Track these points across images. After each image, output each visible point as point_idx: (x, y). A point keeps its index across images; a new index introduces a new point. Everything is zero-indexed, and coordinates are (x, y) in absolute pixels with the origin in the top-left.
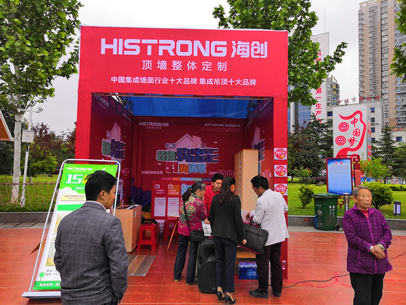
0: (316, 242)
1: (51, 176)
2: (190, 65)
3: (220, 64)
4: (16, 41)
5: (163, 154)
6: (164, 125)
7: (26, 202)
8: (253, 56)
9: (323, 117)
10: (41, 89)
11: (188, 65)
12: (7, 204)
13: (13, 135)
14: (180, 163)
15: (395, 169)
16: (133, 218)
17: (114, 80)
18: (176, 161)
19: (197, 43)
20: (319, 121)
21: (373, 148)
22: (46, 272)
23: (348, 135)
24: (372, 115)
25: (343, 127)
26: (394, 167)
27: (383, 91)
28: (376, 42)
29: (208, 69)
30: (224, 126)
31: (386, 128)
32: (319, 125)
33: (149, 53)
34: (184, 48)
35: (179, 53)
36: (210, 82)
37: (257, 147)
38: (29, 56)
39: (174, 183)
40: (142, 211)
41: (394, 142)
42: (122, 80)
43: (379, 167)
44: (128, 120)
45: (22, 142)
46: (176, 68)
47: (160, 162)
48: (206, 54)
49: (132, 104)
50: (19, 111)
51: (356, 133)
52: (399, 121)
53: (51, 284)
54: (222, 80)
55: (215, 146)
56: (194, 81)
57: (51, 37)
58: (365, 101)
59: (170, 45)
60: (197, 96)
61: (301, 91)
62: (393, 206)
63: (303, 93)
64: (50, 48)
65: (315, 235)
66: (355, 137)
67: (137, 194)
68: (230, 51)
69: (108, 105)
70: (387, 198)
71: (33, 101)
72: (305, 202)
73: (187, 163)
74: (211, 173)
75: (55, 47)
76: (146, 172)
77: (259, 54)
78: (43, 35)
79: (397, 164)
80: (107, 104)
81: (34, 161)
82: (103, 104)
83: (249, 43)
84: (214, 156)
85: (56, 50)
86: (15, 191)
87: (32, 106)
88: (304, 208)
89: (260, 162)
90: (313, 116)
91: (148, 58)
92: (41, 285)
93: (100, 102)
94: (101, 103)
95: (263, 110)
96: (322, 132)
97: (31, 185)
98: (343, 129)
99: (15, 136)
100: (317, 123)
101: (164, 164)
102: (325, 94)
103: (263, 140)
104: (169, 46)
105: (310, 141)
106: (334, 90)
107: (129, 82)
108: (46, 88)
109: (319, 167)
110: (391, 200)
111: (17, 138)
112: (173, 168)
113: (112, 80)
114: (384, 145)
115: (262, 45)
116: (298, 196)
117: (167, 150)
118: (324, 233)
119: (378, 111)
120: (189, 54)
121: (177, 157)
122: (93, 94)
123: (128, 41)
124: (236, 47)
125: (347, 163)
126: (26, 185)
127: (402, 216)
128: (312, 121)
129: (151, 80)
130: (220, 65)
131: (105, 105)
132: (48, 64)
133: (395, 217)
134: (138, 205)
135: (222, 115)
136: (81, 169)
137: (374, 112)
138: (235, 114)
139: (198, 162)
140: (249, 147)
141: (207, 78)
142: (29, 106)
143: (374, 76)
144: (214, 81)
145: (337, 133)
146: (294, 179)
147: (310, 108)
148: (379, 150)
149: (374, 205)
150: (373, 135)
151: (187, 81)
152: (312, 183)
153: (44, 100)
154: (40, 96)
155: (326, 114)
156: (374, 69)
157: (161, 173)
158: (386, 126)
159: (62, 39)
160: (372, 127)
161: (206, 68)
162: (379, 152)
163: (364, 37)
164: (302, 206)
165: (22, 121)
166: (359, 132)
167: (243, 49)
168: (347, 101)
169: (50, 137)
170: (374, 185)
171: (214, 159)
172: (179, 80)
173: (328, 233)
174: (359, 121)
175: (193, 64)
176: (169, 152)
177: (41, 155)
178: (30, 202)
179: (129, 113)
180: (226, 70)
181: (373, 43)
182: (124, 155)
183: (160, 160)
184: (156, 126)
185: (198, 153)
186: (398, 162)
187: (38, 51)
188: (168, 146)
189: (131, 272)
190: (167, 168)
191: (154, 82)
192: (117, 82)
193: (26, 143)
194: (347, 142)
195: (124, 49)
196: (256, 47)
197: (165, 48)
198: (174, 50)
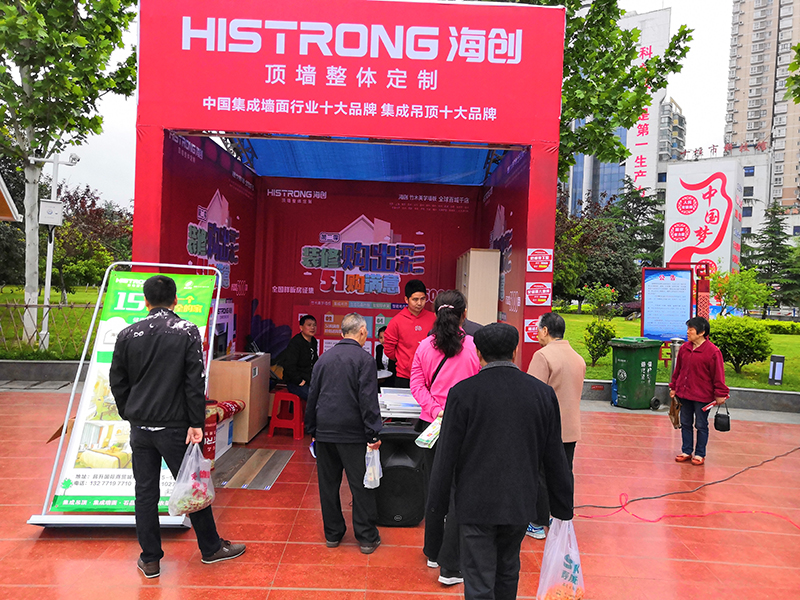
0: (610, 431)
2: (363, 76)
3: (423, 75)
4: (18, 16)
5: (314, 253)
6: (318, 195)
7: (51, 340)
8: (491, 59)
9: (648, 184)
10: (76, 119)
11: (359, 76)
12: (15, 344)
13: (22, 210)
14: (347, 272)
15: (785, 290)
16: (252, 379)
17: (209, 105)
18: (341, 269)
19: (379, 30)
20: (640, 191)
21: (744, 248)
22: (74, 480)
23: (695, 221)
24: (748, 182)
25: (686, 205)
26: (785, 287)
27: (776, 133)
28: (768, 30)
29: (400, 84)
30: (438, 199)
31: (775, 207)
32: (638, 200)
33: (280, 49)
34: (352, 40)
35: (342, 51)
36: (403, 111)
37: (499, 246)
38: (47, 48)
39: (337, 311)
40: (272, 365)
41: (788, 237)
42: (224, 103)
43: (752, 285)
44: (244, 185)
45: (40, 224)
46: (334, 82)
47: (309, 271)
48: (395, 53)
49: (254, 154)
50: (32, 162)
51: (712, 217)
53: (85, 502)
54: (427, 107)
55: (418, 240)
56: (371, 109)
57: (92, 10)
58: (736, 152)
59: (322, 33)
60: (376, 140)
61: (597, 131)
62: (768, 365)
63: (601, 135)
64: (92, 31)
65: (610, 417)
66: (709, 226)
67: (264, 331)
68: (444, 47)
69: (200, 155)
70: (758, 348)
71: (61, 141)
72: (596, 354)
73: (362, 274)
75: (101, 31)
76: (281, 289)
77: (505, 56)
78: (76, 5)
79: (790, 281)
80: (199, 153)
82: (189, 152)
83: (484, 32)
84: (415, 260)
85: (102, 37)
86: (29, 320)
87: (58, 152)
88: (593, 364)
89: (503, 274)
90: (627, 182)
91: (278, 59)
92: (66, 502)
93: (183, 148)
94: (185, 150)
95: (511, 171)
96: (644, 215)
97: (59, 308)
98: (685, 210)
99: (27, 212)
100: (636, 196)
101: (317, 273)
102: (656, 137)
103: (510, 231)
104: (320, 35)
105: (619, 231)
106: (675, 128)
107: (238, 109)
108: (86, 115)
109: (634, 284)
110: (766, 353)
111: (30, 215)
112: (335, 282)
113: (205, 104)
114: (768, 242)
115: (511, 35)
116: (584, 340)
117: (323, 246)
118: (628, 414)
119: (761, 173)
120: (360, 52)
121: (342, 261)
122: (166, 131)
123: (236, 23)
124: (458, 39)
125: (683, 280)
126: (50, 307)
127: (784, 385)
128: (626, 191)
129: (283, 106)
130: (425, 78)
131: (194, 155)
132: (87, 66)
133: (771, 387)
134: (262, 353)
135: (434, 179)
137: (752, 174)
138: (461, 176)
139: (384, 271)
140: (483, 244)
141: (396, 103)
142: (53, 151)
143: (758, 100)
144: (410, 110)
145: (672, 216)
146: (583, 305)
147: (624, 164)
148: (757, 253)
149: (732, 362)
150: (746, 222)
151: (355, 109)
152: (617, 315)
153: (82, 141)
154: (74, 133)
155: (656, 177)
156: (759, 86)
157: (311, 290)
158: (775, 205)
159: (115, 15)
160: (746, 205)
161: (394, 83)
162: (755, 257)
163: (744, 19)
164: (591, 361)
165: (42, 180)
166: (718, 217)
167: (473, 45)
168: (698, 152)
169: (101, 215)
170: (734, 323)
171: (415, 265)
172: (341, 106)
173: (636, 415)
174: (719, 194)
175: (369, 73)
176: (327, 250)
177: (83, 248)
178: (59, 341)
179: (247, 172)
180: (435, 88)
181: (761, 32)
182: (236, 254)
183: (308, 266)
184: (302, 198)
185: (384, 253)
186: (792, 276)
187: (64, 38)
188: (324, 237)
189: (244, 482)
190: (323, 282)
191: (290, 110)
192: (214, 109)
193: (47, 226)
194: (693, 235)
195: (229, 40)
196: (498, 41)
197: (313, 39)
198: (332, 45)
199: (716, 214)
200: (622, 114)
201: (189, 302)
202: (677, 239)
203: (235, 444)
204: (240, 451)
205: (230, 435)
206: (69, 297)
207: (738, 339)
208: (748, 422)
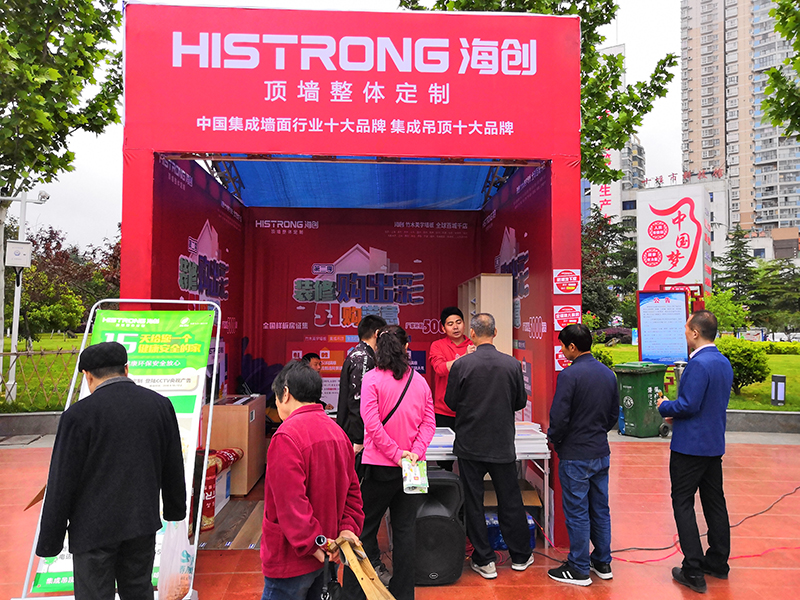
1: (73, 337)
2: (370, 90)
3: (434, 89)
5: (308, 286)
6: (309, 225)
7: (18, 391)
8: (506, 71)
9: (614, 212)
11: (366, 91)
14: (343, 305)
15: (753, 311)
16: (249, 424)
17: (204, 125)
18: (336, 302)
19: (385, 43)
20: (607, 219)
21: (714, 271)
23: (667, 246)
24: (710, 208)
25: (658, 231)
26: (753, 308)
27: (729, 161)
28: (714, 64)
29: (410, 99)
30: (435, 226)
31: (737, 231)
32: (608, 226)
33: (280, 64)
34: (357, 54)
35: (347, 65)
36: (414, 127)
38: (16, 81)
39: (333, 347)
40: (267, 407)
41: (751, 259)
42: (220, 124)
43: (729, 307)
44: (232, 216)
45: (6, 267)
46: (339, 97)
47: (302, 305)
48: (403, 66)
49: (242, 184)
51: (682, 241)
52: (759, 218)
54: (440, 122)
55: (417, 268)
56: (380, 125)
58: (694, 179)
59: (324, 46)
62: (769, 385)
64: (63, 66)
66: (681, 250)
67: (255, 371)
68: (456, 58)
69: (190, 183)
70: (757, 368)
71: (29, 179)
73: (358, 306)
74: (410, 324)
75: (73, 65)
76: (273, 326)
77: (520, 67)
78: (45, 42)
79: (758, 302)
80: (189, 180)
81: (35, 307)
82: (178, 178)
83: (496, 43)
84: (413, 289)
85: (74, 72)
87: (26, 190)
89: (518, 299)
90: (594, 211)
91: (279, 75)
92: (49, 581)
93: (173, 174)
94: (176, 176)
95: (522, 191)
96: (613, 242)
97: (28, 355)
98: (656, 235)
100: (604, 223)
101: (310, 307)
103: (525, 253)
104: (322, 49)
106: (634, 158)
107: (236, 128)
108: (54, 152)
109: (610, 310)
110: (765, 373)
112: (330, 316)
113: (199, 124)
114: (733, 265)
115: (525, 46)
117: (317, 278)
118: (638, 443)
119: (721, 199)
120: (366, 66)
121: (337, 294)
122: (155, 154)
123: (231, 38)
124: (470, 51)
125: (676, 301)
126: (18, 355)
127: (788, 405)
129: (284, 124)
130: (436, 91)
131: (184, 182)
133: (776, 408)
134: (257, 395)
135: (431, 205)
136: (134, 321)
137: (712, 200)
138: (458, 201)
139: (382, 302)
140: (490, 269)
141: (406, 119)
142: (20, 189)
143: (711, 129)
144: (422, 126)
145: (644, 242)
147: (589, 194)
148: (724, 276)
151: (363, 126)
152: (600, 342)
153: (52, 178)
155: (620, 205)
156: (711, 116)
157: (305, 325)
158: (735, 227)
159: (87, 49)
161: (404, 97)
162: (723, 279)
163: (692, 55)
165: (7, 222)
166: (689, 241)
167: (485, 56)
168: (659, 181)
169: (67, 257)
170: (731, 343)
171: (414, 295)
172: (347, 123)
173: (648, 443)
174: (688, 218)
175: (377, 88)
176: (321, 282)
177: (49, 293)
178: (28, 392)
179: (235, 202)
180: (447, 102)
181: (708, 66)
182: (227, 288)
183: (301, 300)
184: (293, 229)
185: (381, 283)
186: (758, 297)
187: (35, 71)
188: (317, 269)
189: (250, 542)
190: (318, 317)
191: (293, 129)
192: (209, 129)
193: (14, 268)
194: (665, 259)
195: (224, 56)
196: (511, 52)
197: (315, 53)
198: (335, 59)
199: (686, 238)
200: (613, 135)
201: (186, 340)
202: (650, 263)
203: (233, 497)
204: (240, 506)
205: (228, 486)
206: (35, 345)
207: (736, 360)
208: (764, 446)
